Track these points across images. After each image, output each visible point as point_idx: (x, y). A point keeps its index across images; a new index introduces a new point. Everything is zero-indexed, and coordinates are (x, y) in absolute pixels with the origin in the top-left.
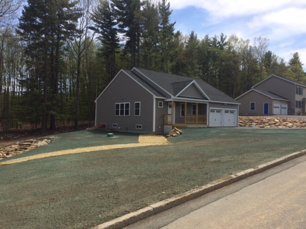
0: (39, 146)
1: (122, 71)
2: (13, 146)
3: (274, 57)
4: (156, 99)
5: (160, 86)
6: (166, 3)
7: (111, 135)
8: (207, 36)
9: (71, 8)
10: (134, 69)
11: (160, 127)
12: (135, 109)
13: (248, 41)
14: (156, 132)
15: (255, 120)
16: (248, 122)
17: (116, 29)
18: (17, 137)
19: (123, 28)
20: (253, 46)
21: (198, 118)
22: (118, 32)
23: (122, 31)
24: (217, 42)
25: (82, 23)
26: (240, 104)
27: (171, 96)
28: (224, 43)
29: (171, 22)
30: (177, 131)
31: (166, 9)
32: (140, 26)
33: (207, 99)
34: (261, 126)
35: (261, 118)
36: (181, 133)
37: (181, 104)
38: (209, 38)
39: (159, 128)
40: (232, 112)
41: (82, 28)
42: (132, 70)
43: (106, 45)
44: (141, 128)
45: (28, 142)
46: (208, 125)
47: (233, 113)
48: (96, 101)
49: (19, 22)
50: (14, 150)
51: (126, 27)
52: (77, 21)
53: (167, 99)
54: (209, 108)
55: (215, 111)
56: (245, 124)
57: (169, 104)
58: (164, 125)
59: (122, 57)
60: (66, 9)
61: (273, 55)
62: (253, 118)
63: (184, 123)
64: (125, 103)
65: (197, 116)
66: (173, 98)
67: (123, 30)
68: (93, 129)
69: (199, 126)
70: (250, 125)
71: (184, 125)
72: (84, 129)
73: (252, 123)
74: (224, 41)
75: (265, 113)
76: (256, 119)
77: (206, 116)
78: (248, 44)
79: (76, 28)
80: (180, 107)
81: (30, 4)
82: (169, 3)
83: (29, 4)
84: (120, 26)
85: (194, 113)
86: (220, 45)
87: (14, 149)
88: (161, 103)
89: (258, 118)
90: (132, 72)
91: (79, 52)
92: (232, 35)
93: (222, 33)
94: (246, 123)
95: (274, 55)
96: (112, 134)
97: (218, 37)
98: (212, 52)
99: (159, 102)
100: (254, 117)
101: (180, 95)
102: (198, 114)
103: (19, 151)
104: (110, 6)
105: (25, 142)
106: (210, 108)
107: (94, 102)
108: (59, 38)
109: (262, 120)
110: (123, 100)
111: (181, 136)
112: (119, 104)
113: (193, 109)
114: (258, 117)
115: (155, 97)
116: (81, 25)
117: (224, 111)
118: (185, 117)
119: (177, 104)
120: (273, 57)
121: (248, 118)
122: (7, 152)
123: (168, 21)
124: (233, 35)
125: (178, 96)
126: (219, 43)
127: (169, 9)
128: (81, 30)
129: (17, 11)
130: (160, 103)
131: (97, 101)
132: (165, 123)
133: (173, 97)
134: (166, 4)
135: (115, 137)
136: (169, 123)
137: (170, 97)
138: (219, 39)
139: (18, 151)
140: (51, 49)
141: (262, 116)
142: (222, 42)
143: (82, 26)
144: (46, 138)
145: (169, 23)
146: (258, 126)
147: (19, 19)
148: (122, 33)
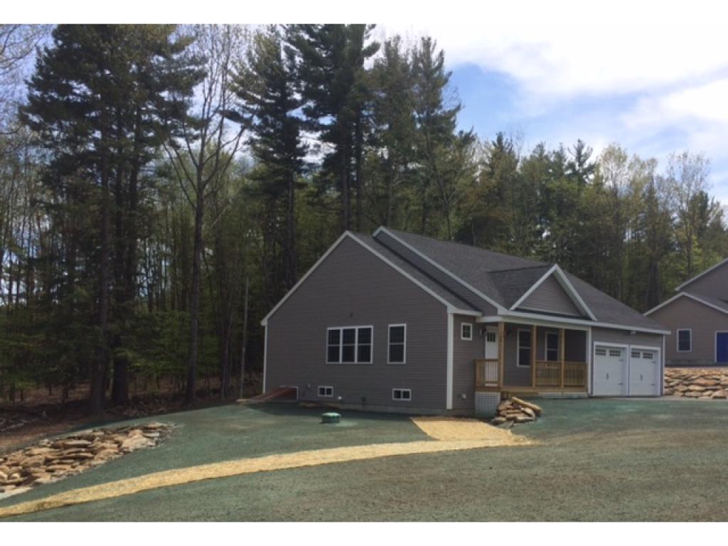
0: (131, 450)
1: (347, 236)
2: (36, 451)
3: (715, 208)
4: (456, 316)
5: (461, 278)
6: (432, 52)
7: (334, 417)
8: (541, 147)
9: (175, 57)
10: (382, 232)
11: (464, 396)
12: (389, 344)
13: (653, 162)
14: (454, 409)
15: (697, 378)
16: (678, 385)
17: (296, 121)
18: (20, 425)
19: (317, 117)
20: (666, 176)
21: (566, 371)
22: (302, 129)
23: (313, 126)
24: (566, 163)
25: (209, 100)
26: (669, 333)
27: (496, 309)
28: (586, 166)
29: (447, 105)
30: (525, 406)
31: (433, 67)
32: (365, 113)
33: (588, 318)
34: (717, 394)
35: (714, 372)
36: (537, 413)
37: (519, 330)
38: (546, 153)
39: (463, 399)
40: (648, 355)
41: (208, 113)
42: (375, 234)
43: (271, 164)
44: (410, 399)
45: (79, 438)
46: (589, 392)
47: (651, 358)
48: (264, 323)
49: (27, 91)
50: (41, 462)
51: (325, 115)
52: (191, 94)
53: (483, 315)
54: (592, 344)
55: (608, 353)
56: (672, 389)
57: (490, 329)
58: (474, 391)
59: (310, 199)
60: (161, 59)
61: (712, 203)
62: (691, 373)
63: (531, 385)
64: (357, 328)
65: (563, 365)
66: (503, 314)
67: (315, 122)
68: (262, 401)
69: (568, 393)
70: (684, 392)
71: (531, 391)
72: (233, 401)
73: (691, 387)
74: (584, 161)
75: (718, 359)
76: (699, 374)
77: (586, 365)
78: (653, 170)
79: (188, 113)
80: (516, 340)
81: (60, 42)
82: (441, 54)
83: (56, 42)
84: (306, 111)
85: (553, 356)
86: (575, 173)
87: (40, 459)
88: (469, 327)
89: (706, 373)
90: (375, 239)
91: (199, 183)
92: (610, 146)
93: (579, 141)
94: (672, 387)
95: (715, 202)
96: (336, 414)
97: (569, 149)
98: (557, 189)
99: (463, 324)
100: (694, 369)
101: (521, 304)
102: (566, 360)
103: (59, 464)
104: (283, 55)
105: (70, 438)
106: (596, 343)
107: (260, 325)
108: (141, 141)
109: (718, 377)
110: (352, 318)
111: (540, 421)
112: (338, 331)
113: (548, 347)
114: (705, 371)
115: (452, 310)
116: (205, 105)
117: (628, 352)
118: (532, 368)
119: (510, 329)
120: (712, 209)
121: (675, 372)
122: (20, 467)
123: (440, 102)
124: (612, 145)
125: (517, 310)
126: (571, 166)
127: (443, 69)
128: (206, 116)
129: (21, 60)
130: (464, 327)
131: (269, 320)
132: (477, 385)
133: (502, 310)
134: (434, 56)
135: (344, 423)
136: (487, 385)
137: (494, 311)
138: (570, 157)
139: (54, 464)
140: (116, 173)
141: (714, 368)
142: (581, 164)
143: (209, 109)
144: (136, 428)
145: (441, 107)
146: (709, 395)
147: (26, 82)
148: (311, 133)
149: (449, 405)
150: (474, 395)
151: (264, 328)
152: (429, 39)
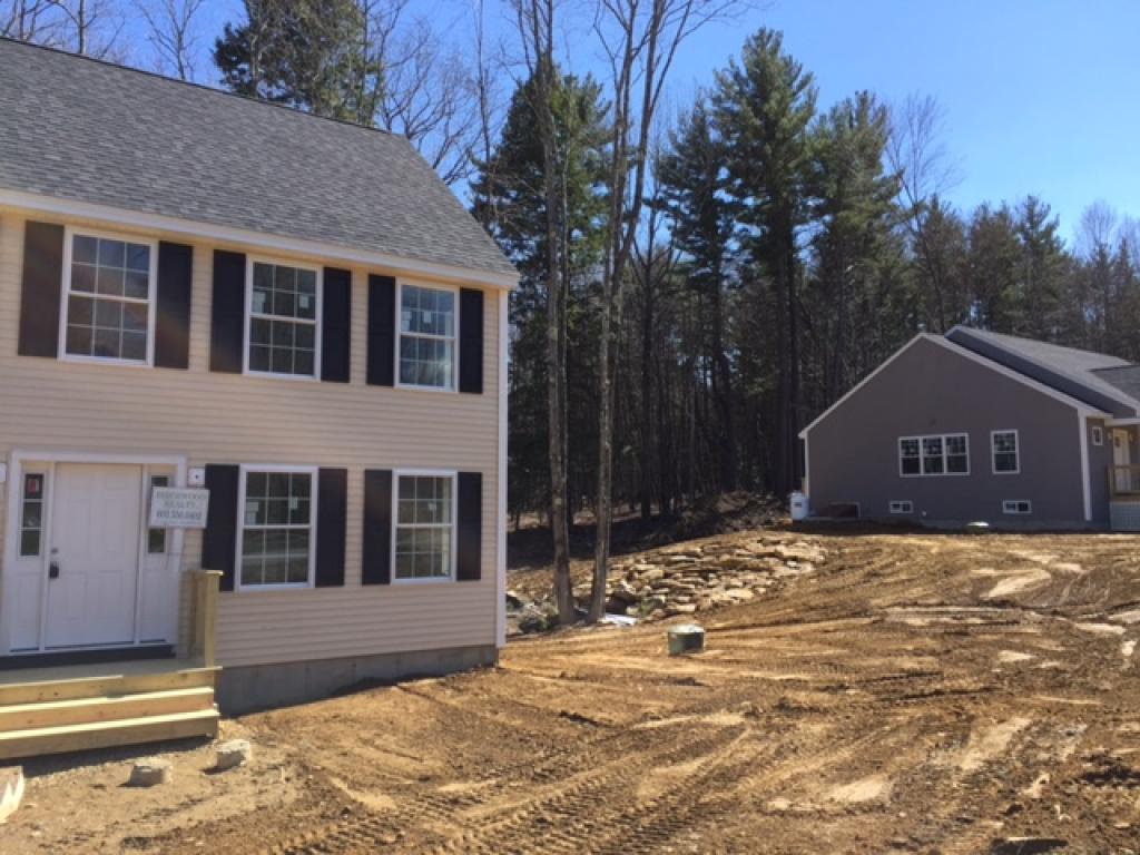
1: (922, 339)
4: (1088, 420)
12: (993, 453)
14: (1093, 520)
24: (1013, 225)
28: (1041, 229)
44: (1029, 512)
48: (804, 435)
53: (1117, 417)
58: (1108, 501)
64: (944, 436)
74: (1039, 223)
88: (1098, 431)
97: (1015, 208)
99: (1094, 428)
107: (799, 436)
110: (935, 426)
112: (916, 441)
115: (1083, 412)
130: (1095, 431)
131: (809, 433)
132: (1111, 494)
138: (1018, 217)
142: (1035, 227)
149: (1088, 516)
150: (1108, 506)
151: (803, 441)
152: (865, 93)
